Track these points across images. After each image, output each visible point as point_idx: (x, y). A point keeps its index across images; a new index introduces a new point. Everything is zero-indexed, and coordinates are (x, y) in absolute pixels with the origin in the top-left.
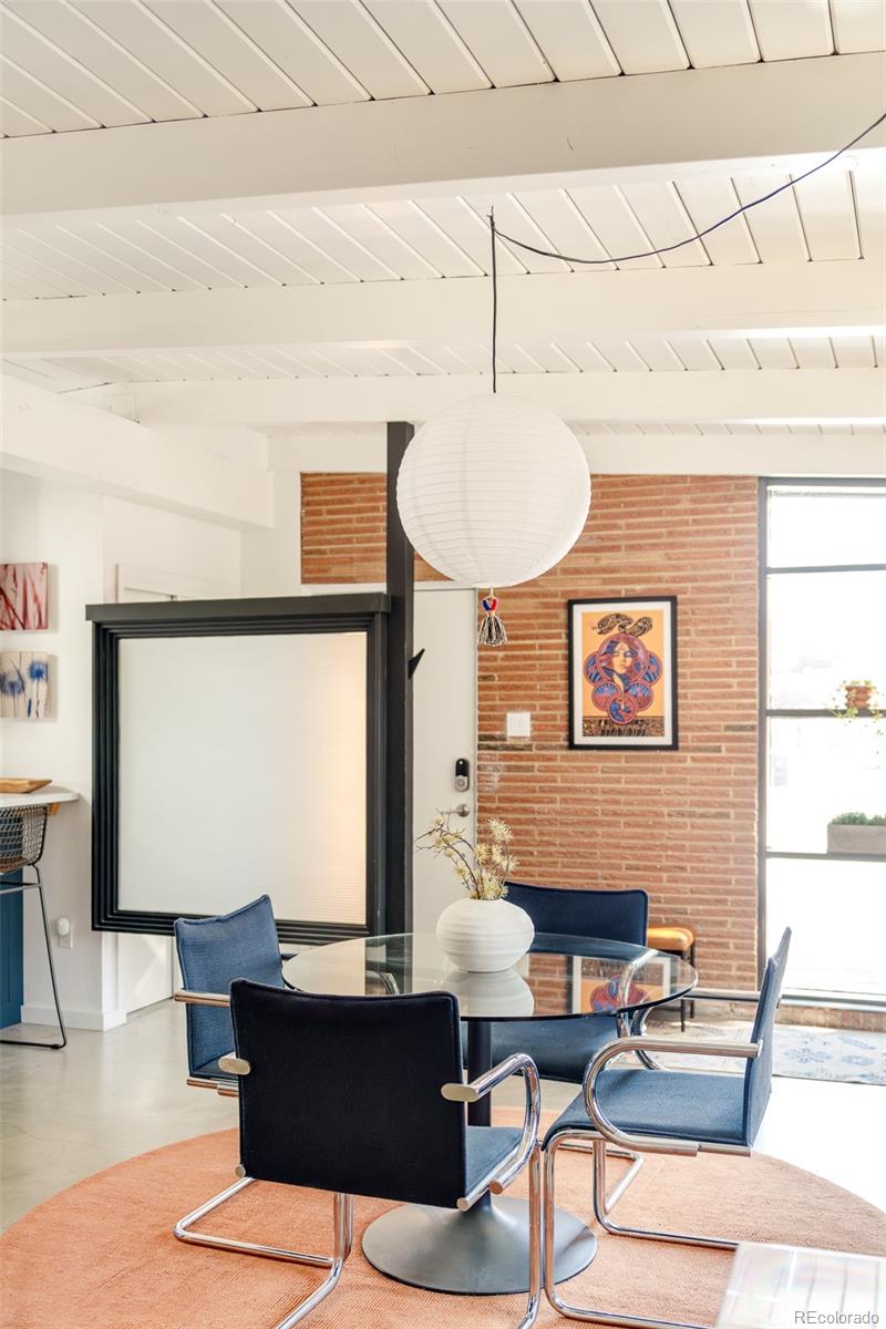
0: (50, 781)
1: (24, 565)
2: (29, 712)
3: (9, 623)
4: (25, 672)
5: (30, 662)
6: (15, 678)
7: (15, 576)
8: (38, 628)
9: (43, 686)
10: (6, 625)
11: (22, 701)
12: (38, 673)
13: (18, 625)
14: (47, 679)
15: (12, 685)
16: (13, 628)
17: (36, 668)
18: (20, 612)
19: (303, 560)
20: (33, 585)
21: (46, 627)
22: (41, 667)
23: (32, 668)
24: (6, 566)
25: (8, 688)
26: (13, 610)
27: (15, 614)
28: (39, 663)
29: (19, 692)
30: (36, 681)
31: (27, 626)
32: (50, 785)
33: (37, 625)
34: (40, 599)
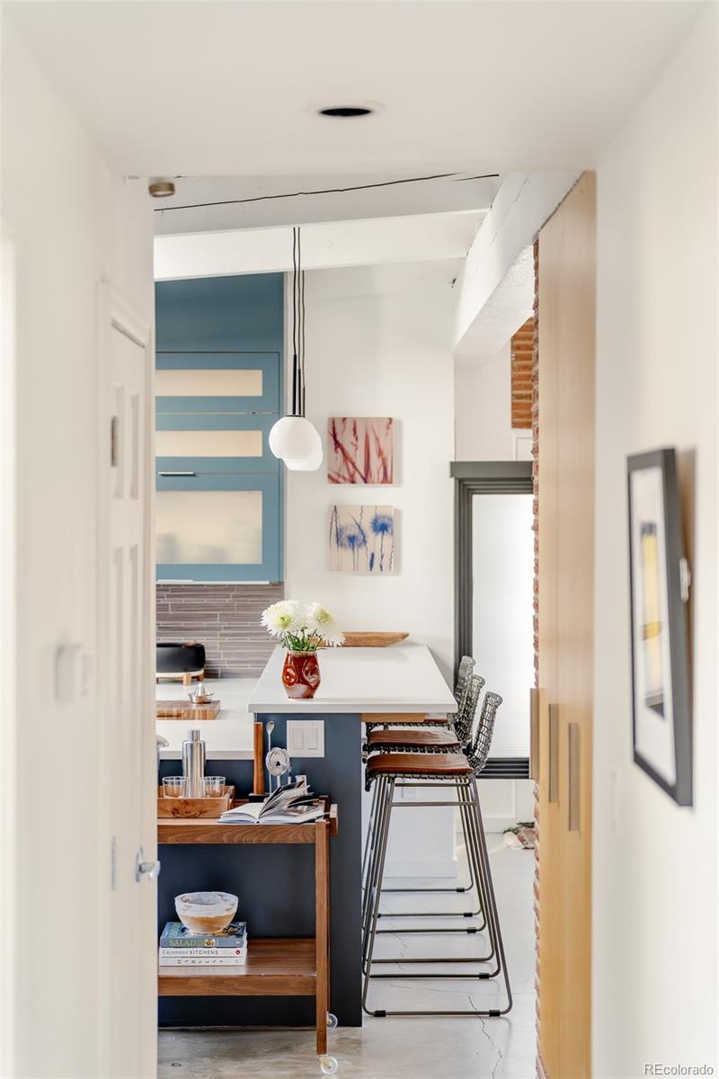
0: (407, 635)
1: (366, 420)
2: (371, 565)
3: (347, 476)
4: (367, 526)
5: (373, 516)
6: (354, 531)
7: (355, 430)
8: (383, 482)
9: (387, 539)
10: (344, 478)
11: (363, 555)
12: (382, 527)
13: (358, 477)
14: (392, 533)
15: (352, 539)
16: (353, 482)
17: (380, 521)
18: (361, 465)
19: (513, 404)
20: (377, 439)
21: (391, 482)
22: (386, 521)
23: (375, 522)
24: (344, 419)
25: (346, 542)
26: (353, 464)
27: (354, 467)
28: (384, 517)
29: (359, 546)
30: (380, 535)
31: (369, 479)
32: (407, 638)
33: (381, 479)
34: (385, 453)
